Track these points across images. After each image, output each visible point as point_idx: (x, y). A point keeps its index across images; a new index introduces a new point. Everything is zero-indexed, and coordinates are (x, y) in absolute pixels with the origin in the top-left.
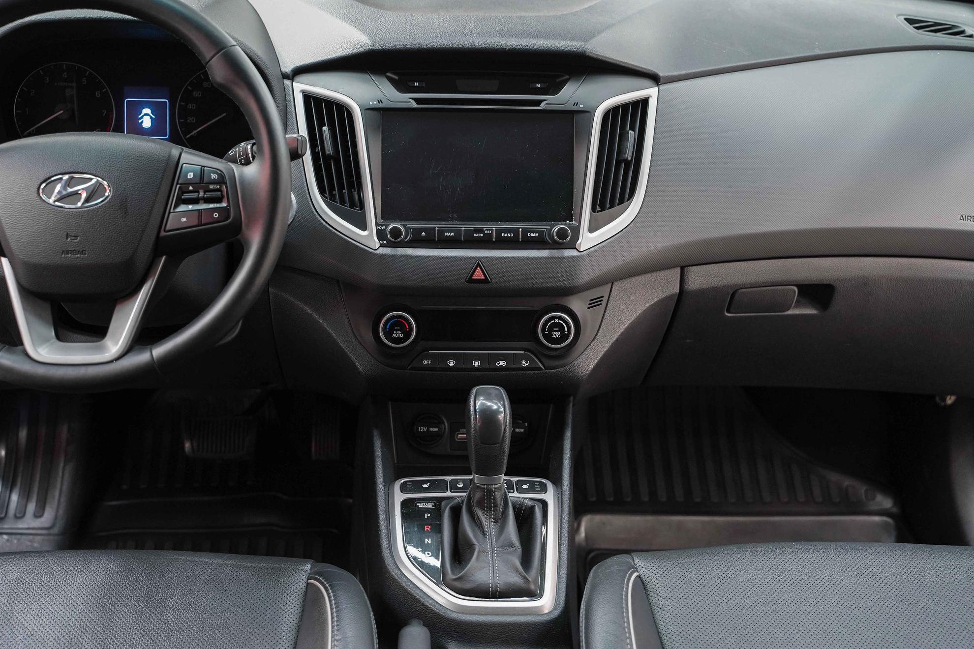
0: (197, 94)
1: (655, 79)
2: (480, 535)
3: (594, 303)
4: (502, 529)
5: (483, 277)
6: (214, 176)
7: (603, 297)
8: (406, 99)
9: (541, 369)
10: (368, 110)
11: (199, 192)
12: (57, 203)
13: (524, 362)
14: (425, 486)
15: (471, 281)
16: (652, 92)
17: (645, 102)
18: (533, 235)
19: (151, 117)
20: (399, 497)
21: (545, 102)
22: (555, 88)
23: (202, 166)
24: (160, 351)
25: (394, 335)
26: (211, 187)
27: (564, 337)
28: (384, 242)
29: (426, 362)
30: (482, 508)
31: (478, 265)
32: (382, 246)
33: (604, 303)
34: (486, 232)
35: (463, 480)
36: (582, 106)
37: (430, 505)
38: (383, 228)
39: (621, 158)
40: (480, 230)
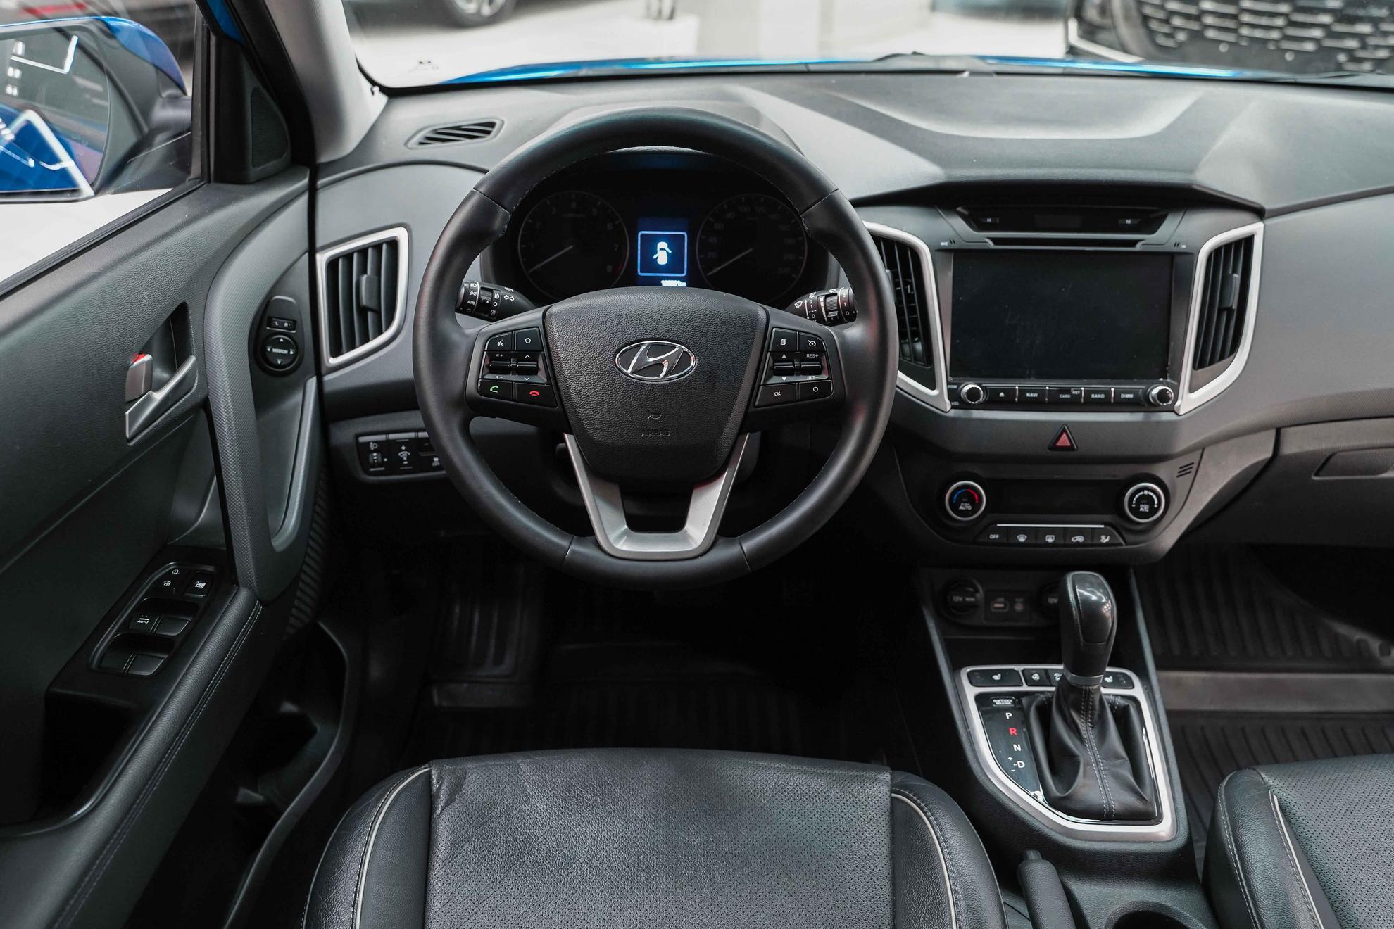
0: (719, 226)
1: (1259, 213)
2: (1078, 743)
3: (1184, 471)
4: (1102, 735)
5: (1069, 444)
6: (811, 343)
7: (1192, 464)
8: (985, 239)
9: (1121, 545)
10: (937, 251)
11: (793, 362)
12: (634, 376)
13: (1103, 537)
14: (997, 677)
15: (1054, 447)
16: (1256, 228)
17: (1248, 241)
18: (1127, 396)
19: (667, 252)
20: (971, 692)
21: (1143, 242)
22: (1151, 225)
23: (796, 331)
24: (750, 544)
25: (961, 508)
26: (809, 356)
27: (1153, 511)
28: (956, 403)
29: (993, 537)
30: (1079, 711)
31: (1064, 431)
32: (953, 407)
33: (1193, 470)
34: (1074, 392)
35: (1037, 671)
36: (1184, 246)
37: (1008, 702)
38: (955, 387)
39: (1224, 306)
40: (1067, 391)
